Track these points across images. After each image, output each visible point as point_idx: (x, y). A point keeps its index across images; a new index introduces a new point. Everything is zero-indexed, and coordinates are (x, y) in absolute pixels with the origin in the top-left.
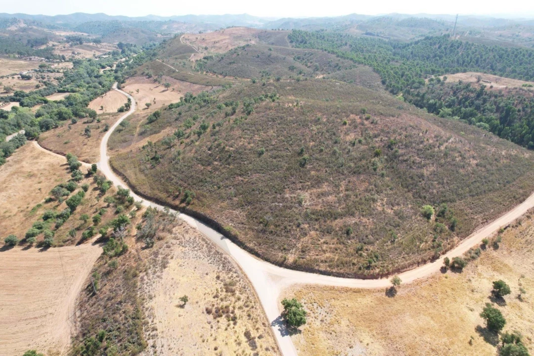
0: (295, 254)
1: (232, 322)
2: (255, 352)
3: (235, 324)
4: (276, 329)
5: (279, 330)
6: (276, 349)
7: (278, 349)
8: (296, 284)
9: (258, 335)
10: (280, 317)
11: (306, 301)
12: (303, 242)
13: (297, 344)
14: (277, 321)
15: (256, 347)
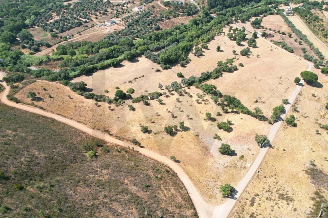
0: (185, 211)
1: (254, 215)
2: (255, 196)
3: (253, 213)
4: (237, 196)
5: (236, 194)
6: (245, 191)
7: (244, 190)
8: (205, 201)
9: (247, 201)
10: (230, 198)
11: (211, 192)
12: (174, 210)
13: (236, 185)
14: (233, 198)
15: (253, 198)
